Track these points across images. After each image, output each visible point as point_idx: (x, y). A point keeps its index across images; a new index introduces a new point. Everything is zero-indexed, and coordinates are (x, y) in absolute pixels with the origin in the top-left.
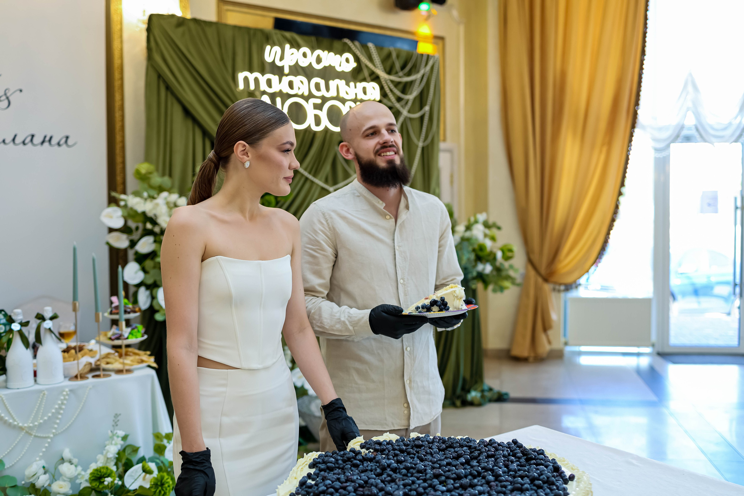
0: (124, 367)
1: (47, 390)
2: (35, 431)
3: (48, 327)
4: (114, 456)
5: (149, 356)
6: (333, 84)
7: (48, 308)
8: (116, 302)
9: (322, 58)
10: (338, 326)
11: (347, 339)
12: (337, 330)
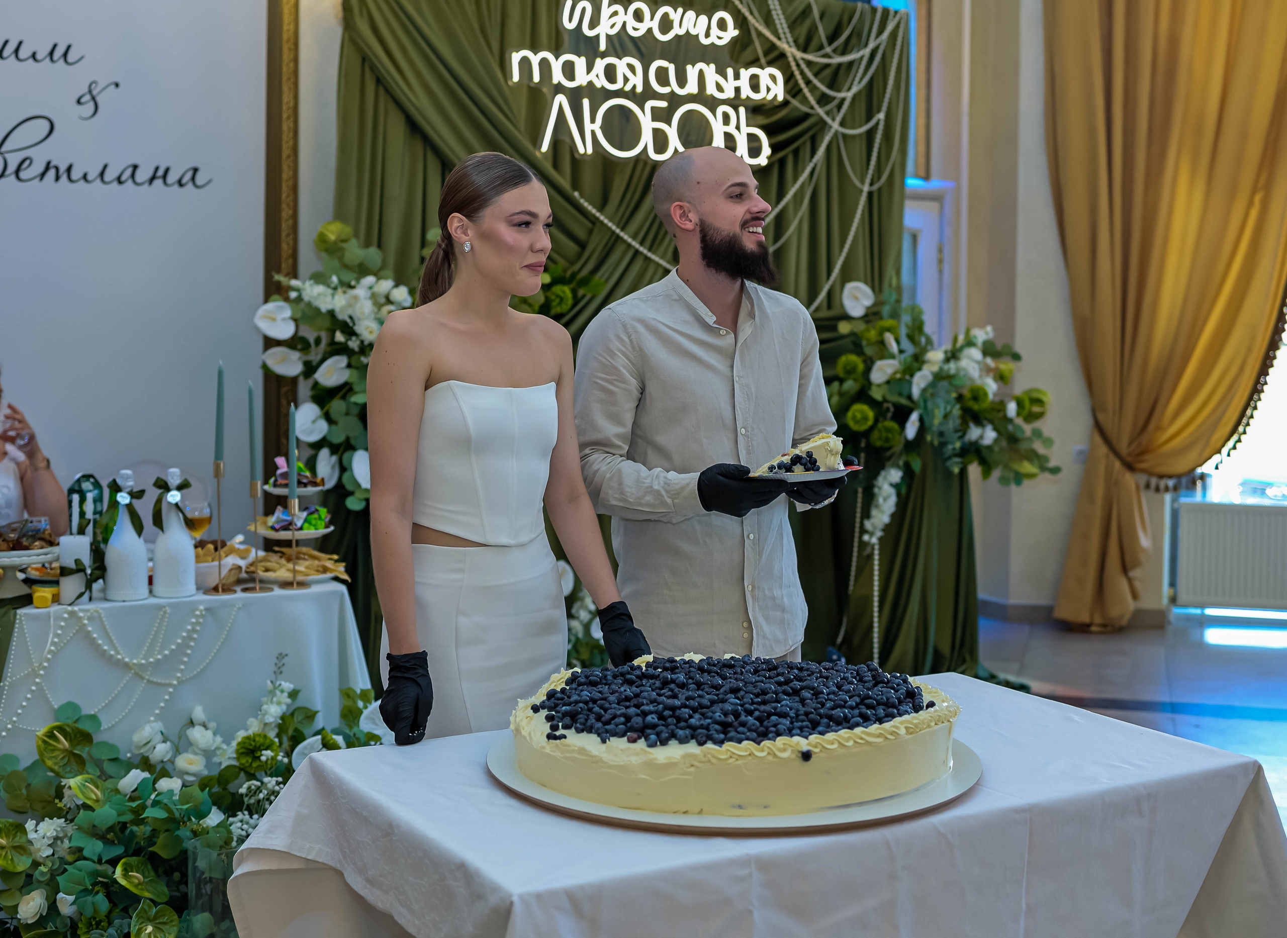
1: (171, 605)
2: (149, 673)
3: (174, 502)
4: (276, 720)
5: (336, 561)
6: (692, 72)
7: (175, 471)
8: (283, 467)
9: (672, 21)
10: (649, 498)
11: (661, 519)
12: (647, 505)
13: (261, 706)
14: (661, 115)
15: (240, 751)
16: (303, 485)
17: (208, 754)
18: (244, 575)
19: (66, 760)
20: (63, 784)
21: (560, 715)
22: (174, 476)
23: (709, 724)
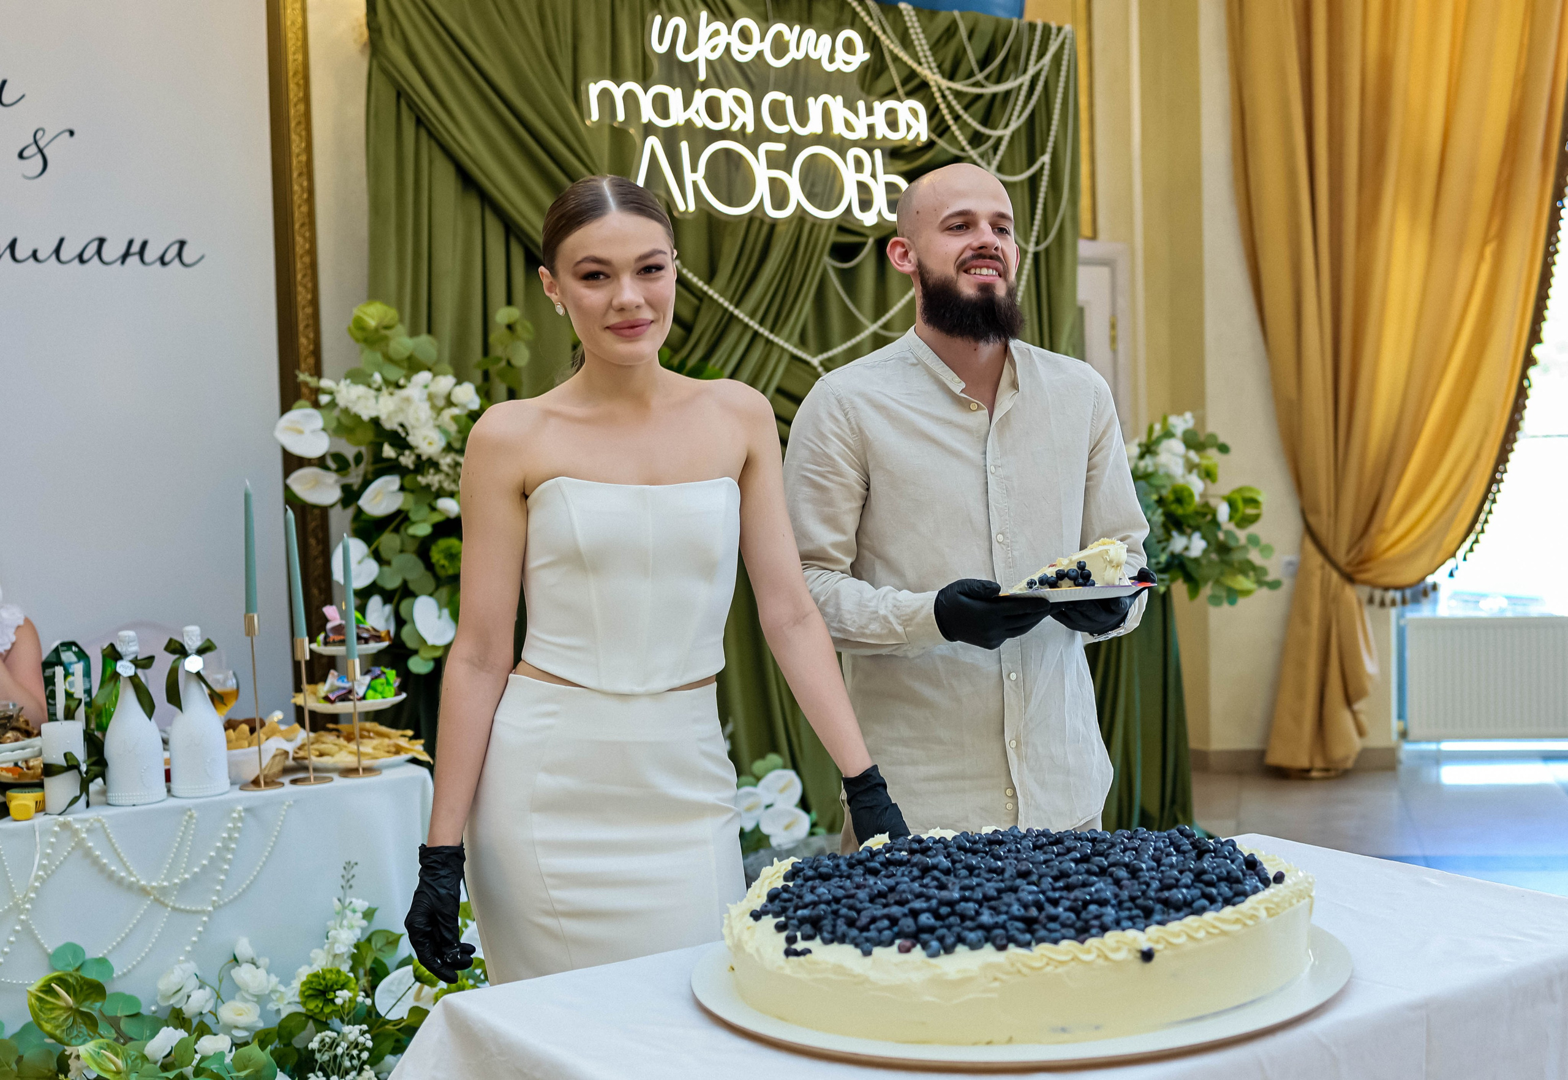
0: (359, 761)
1: (197, 807)
2: (173, 897)
3: (194, 670)
4: (349, 949)
5: (411, 738)
6: (814, 107)
7: (193, 629)
8: (335, 619)
9: (788, 42)
10: (874, 626)
11: (893, 654)
12: (873, 636)
13: (328, 932)
14: (778, 161)
15: (306, 994)
16: (363, 641)
17: (261, 1000)
18: (290, 762)
19: (71, 1019)
20: (67, 1053)
21: (795, 922)
22: (192, 638)
23: (1005, 922)
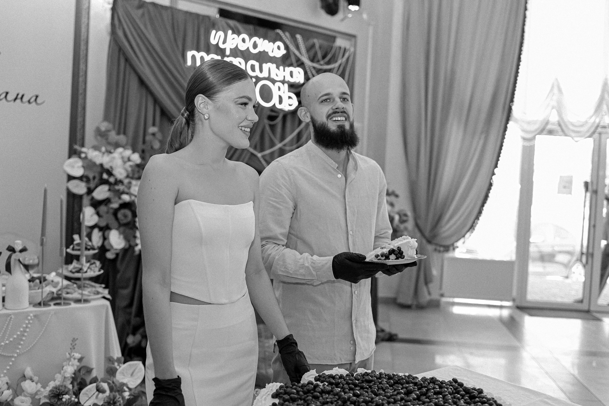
0: (82, 297)
1: (14, 314)
2: (1, 351)
3: (17, 258)
4: (71, 375)
5: (105, 288)
7: (19, 242)
8: (77, 240)
10: (302, 271)
11: (308, 283)
12: (301, 275)
13: (63, 367)
15: (51, 395)
16: (88, 250)
17: (33, 395)
18: (55, 295)
22: (18, 245)
